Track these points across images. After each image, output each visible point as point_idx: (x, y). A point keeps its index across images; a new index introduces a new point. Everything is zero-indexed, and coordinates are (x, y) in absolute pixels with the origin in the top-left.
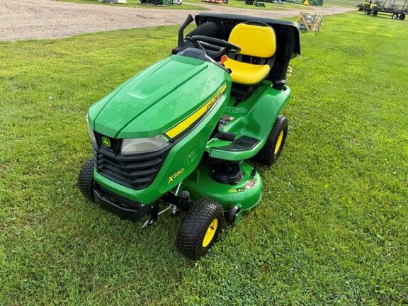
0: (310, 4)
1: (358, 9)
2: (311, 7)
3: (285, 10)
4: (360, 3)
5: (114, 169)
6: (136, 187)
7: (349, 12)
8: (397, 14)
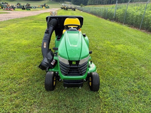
0: (45, 8)
1: (61, 9)
2: (46, 9)
3: (38, 11)
4: (61, 7)
5: (75, 71)
6: (81, 75)
7: (59, 10)
8: (73, 9)
